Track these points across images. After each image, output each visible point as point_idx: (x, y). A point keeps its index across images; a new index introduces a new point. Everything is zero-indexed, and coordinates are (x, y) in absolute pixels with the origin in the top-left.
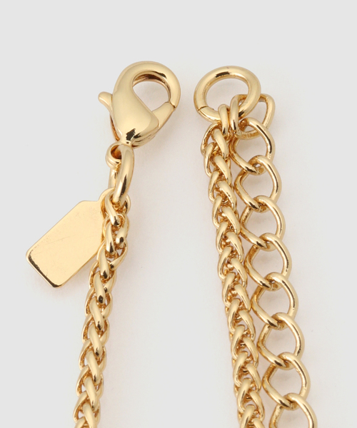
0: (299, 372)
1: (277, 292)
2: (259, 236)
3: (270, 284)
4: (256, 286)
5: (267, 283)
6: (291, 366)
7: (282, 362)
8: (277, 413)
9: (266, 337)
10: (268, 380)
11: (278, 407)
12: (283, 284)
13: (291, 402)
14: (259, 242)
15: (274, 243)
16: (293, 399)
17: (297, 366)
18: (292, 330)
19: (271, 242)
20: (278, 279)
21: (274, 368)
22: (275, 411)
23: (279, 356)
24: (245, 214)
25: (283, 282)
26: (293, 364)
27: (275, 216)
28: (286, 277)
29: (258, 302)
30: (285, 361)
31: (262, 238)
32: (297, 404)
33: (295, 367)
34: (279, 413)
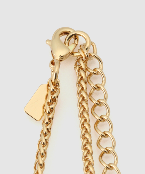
0: (113, 155)
1: (104, 123)
2: (97, 100)
3: (102, 119)
4: (96, 120)
5: (101, 119)
6: (110, 152)
7: (107, 151)
8: (105, 171)
9: (100, 140)
10: (101, 158)
11: (105, 169)
12: (107, 120)
13: (111, 167)
14: (97, 103)
15: (103, 103)
16: (111, 166)
17: (113, 153)
18: (111, 138)
19: (102, 103)
20: (105, 117)
21: (104, 153)
22: (104, 170)
23: (106, 149)
24: (92, 91)
25: (107, 119)
26: (111, 152)
27: (104, 92)
28: (108, 117)
29: (97, 127)
30: (108, 150)
31: (98, 101)
32: (113, 167)
33: (112, 153)
34: (106, 171)
